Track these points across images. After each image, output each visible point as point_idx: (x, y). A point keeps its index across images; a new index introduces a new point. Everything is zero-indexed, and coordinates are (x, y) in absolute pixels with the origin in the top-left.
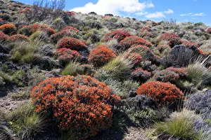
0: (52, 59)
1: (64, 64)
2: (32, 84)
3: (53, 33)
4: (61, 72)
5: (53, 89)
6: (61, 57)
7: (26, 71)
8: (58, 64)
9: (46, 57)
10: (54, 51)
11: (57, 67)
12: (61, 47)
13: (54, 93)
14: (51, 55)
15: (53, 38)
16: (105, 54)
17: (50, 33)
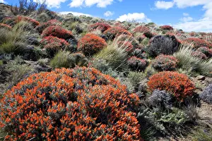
0: (38, 48)
1: (52, 53)
2: (10, 79)
3: (37, 24)
4: (49, 62)
5: (41, 99)
6: (48, 45)
7: (5, 63)
8: (45, 53)
9: (31, 46)
10: (39, 40)
11: (44, 57)
12: (48, 35)
13: (43, 107)
14: (36, 44)
15: (38, 29)
16: (96, 41)
17: (35, 24)
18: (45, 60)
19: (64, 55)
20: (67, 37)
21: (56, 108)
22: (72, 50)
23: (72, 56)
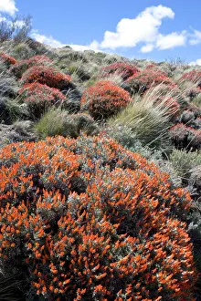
0: (13, 103)
1: (37, 112)
3: (13, 63)
4: (32, 126)
5: (25, 185)
6: (32, 97)
8: (26, 112)
9: (3, 99)
10: (16, 89)
11: (24, 117)
12: (31, 82)
13: (27, 198)
14: (11, 95)
15: (13, 71)
16: (114, 95)
17: (9, 62)
18: (27, 123)
19: (58, 116)
20: (64, 86)
21: (50, 202)
22: (73, 109)
23: (72, 119)
